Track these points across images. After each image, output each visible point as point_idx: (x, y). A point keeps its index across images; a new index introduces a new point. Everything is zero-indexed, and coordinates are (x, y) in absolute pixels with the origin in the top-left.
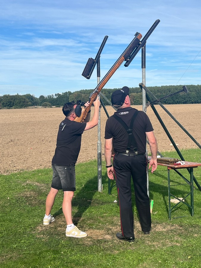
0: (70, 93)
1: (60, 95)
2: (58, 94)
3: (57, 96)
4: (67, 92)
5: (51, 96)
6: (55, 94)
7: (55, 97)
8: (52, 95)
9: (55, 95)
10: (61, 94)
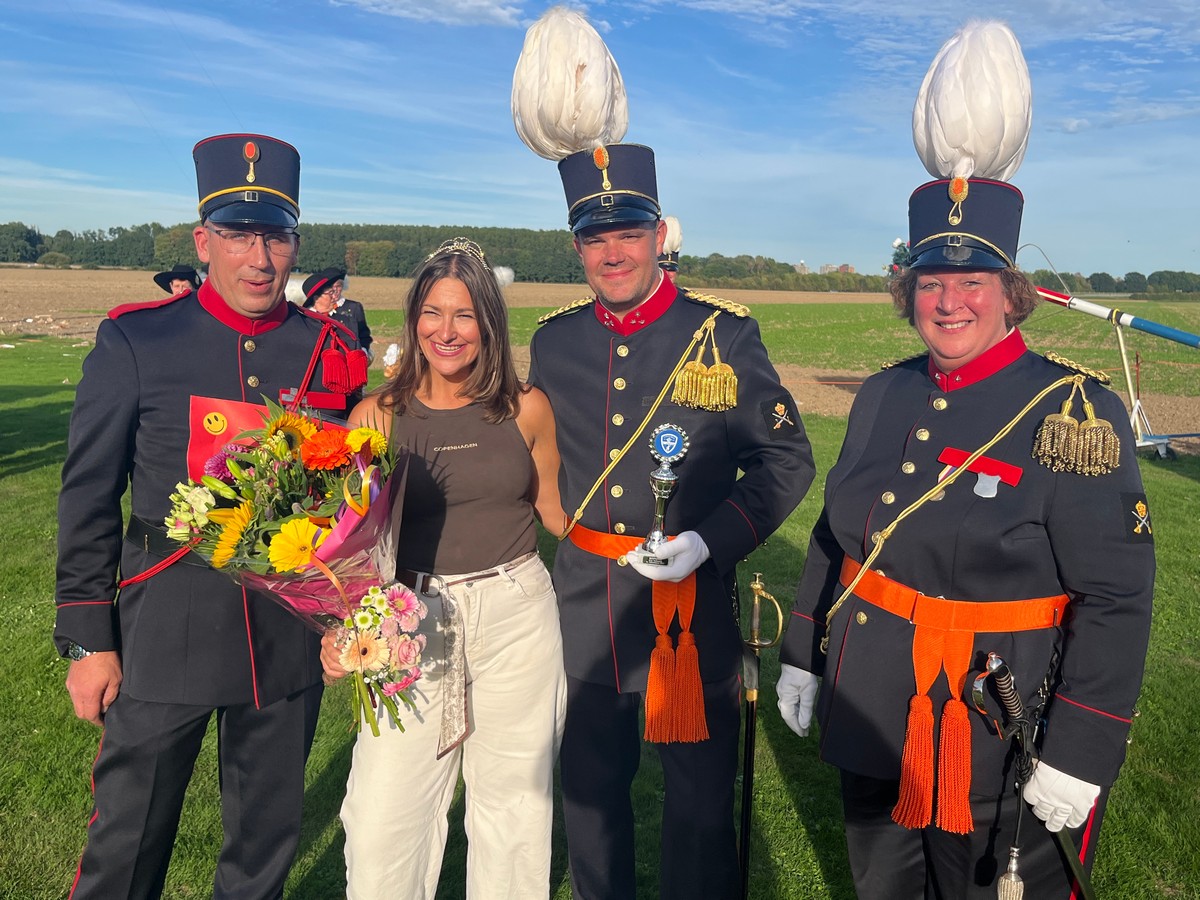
0: (158, 228)
1: (125, 231)
2: (120, 229)
3: (117, 236)
4: (146, 225)
5: (94, 233)
6: (111, 229)
7: (110, 238)
8: (100, 231)
9: (107, 231)
10: (129, 229)
